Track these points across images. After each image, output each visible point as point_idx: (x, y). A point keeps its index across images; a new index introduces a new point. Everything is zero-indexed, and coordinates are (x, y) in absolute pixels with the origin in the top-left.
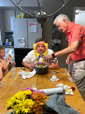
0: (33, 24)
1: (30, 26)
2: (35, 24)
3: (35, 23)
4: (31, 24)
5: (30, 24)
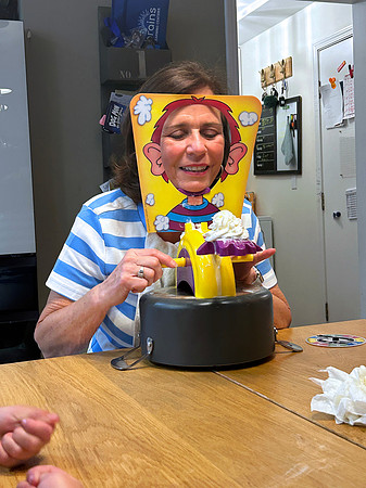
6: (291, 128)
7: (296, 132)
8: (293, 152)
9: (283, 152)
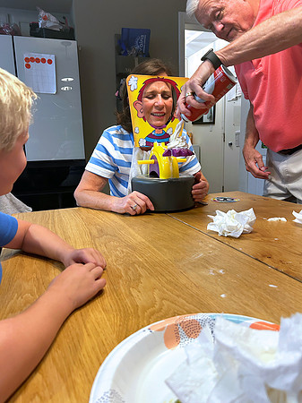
0: (38, 61)
1: (28, 66)
2: (50, 62)
3: (47, 57)
4: (32, 60)
5: (27, 60)
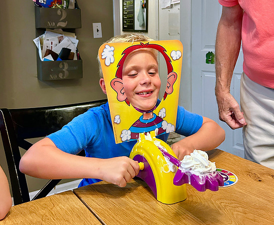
6: (143, 7)
7: (145, 9)
8: (144, 20)
9: (138, 20)
